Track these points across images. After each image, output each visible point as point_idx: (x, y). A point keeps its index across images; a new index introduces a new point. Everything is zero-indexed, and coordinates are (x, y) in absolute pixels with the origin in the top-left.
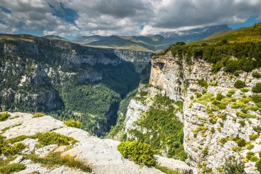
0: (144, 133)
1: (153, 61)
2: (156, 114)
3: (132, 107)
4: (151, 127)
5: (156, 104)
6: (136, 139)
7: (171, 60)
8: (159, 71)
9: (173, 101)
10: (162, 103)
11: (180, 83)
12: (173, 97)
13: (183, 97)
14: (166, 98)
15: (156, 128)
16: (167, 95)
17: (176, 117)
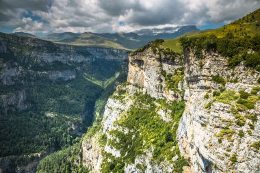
0: (125, 133)
1: (130, 59)
2: (137, 113)
3: (109, 106)
4: (133, 127)
5: (137, 103)
6: (117, 139)
7: (151, 57)
8: (138, 69)
9: (154, 99)
10: (143, 101)
11: (162, 81)
12: (154, 95)
13: (164, 95)
14: (147, 96)
15: (138, 127)
16: (148, 93)
17: (158, 115)
